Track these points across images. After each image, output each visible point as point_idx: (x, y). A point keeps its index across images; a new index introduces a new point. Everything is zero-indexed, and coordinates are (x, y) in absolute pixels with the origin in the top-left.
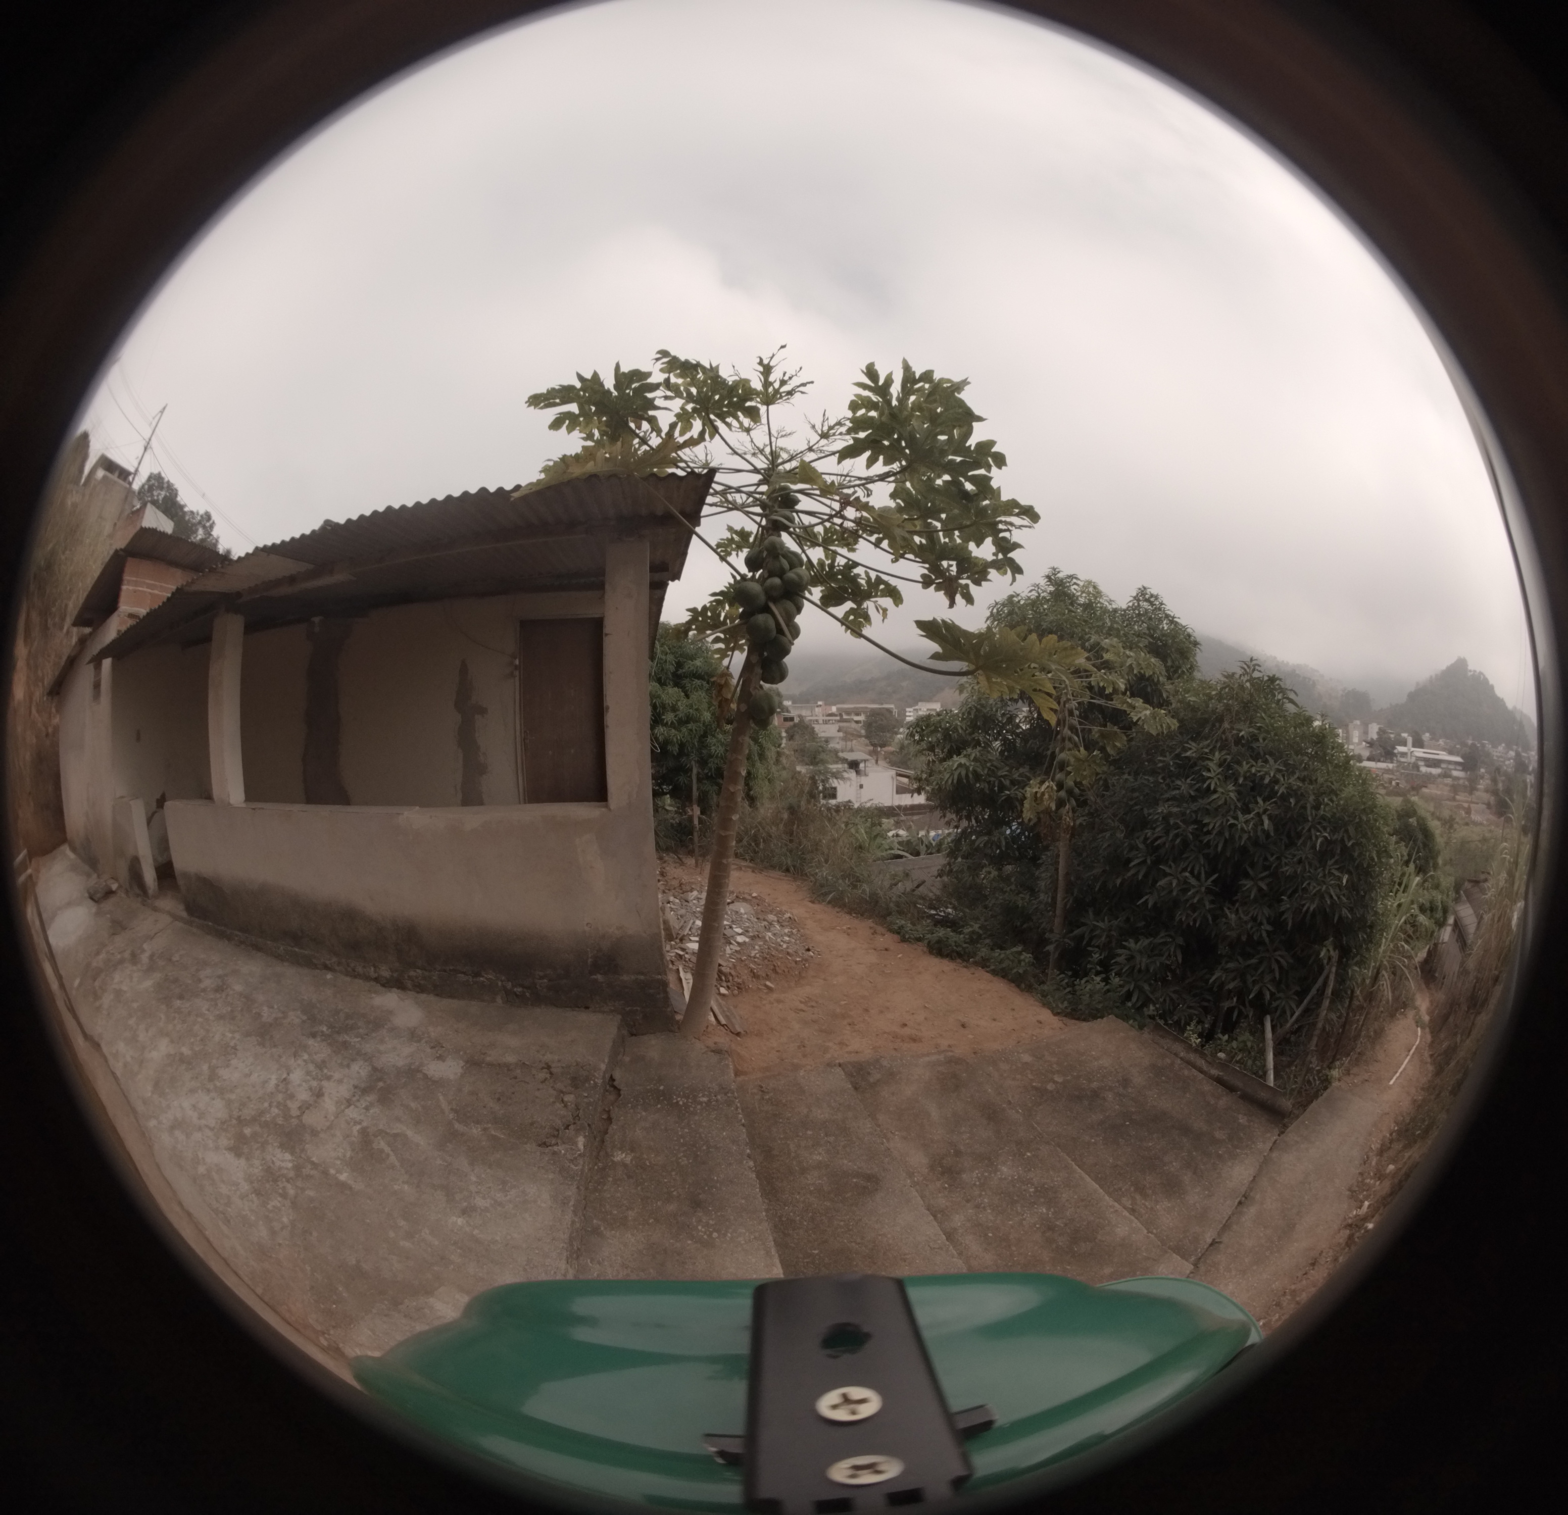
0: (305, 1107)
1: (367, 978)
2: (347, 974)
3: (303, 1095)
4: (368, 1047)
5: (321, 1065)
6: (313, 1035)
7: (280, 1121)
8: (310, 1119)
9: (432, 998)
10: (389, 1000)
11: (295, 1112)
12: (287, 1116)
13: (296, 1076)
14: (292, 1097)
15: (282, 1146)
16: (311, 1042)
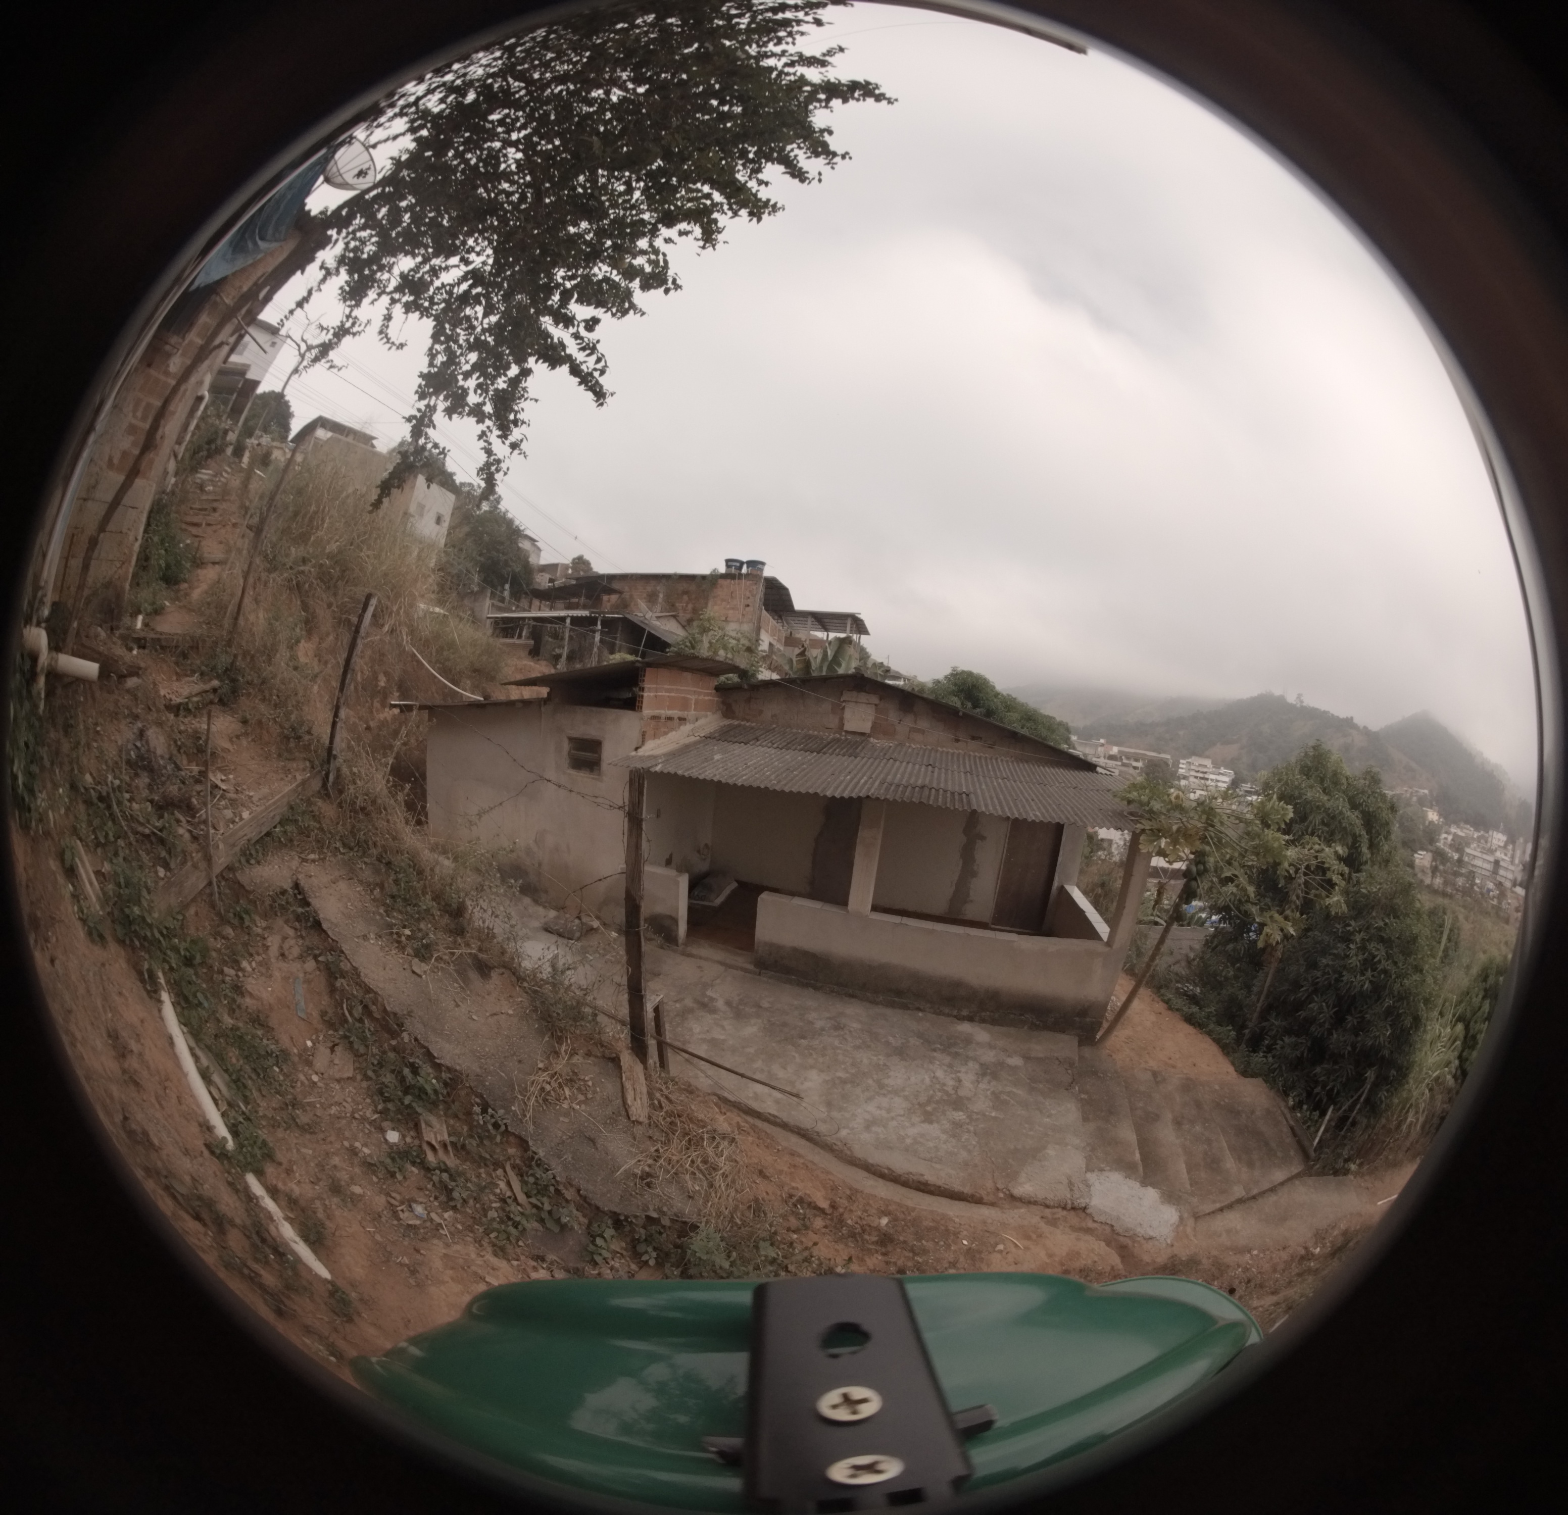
0: (956, 1089)
1: (949, 1015)
2: (935, 1013)
3: (951, 1083)
4: (971, 1054)
5: (950, 1066)
6: (934, 1050)
7: (945, 1098)
8: (962, 1093)
9: (988, 1026)
10: (965, 1027)
11: (952, 1092)
12: (947, 1093)
13: (940, 1074)
14: (944, 1085)
15: (955, 1109)
16: (935, 1054)
